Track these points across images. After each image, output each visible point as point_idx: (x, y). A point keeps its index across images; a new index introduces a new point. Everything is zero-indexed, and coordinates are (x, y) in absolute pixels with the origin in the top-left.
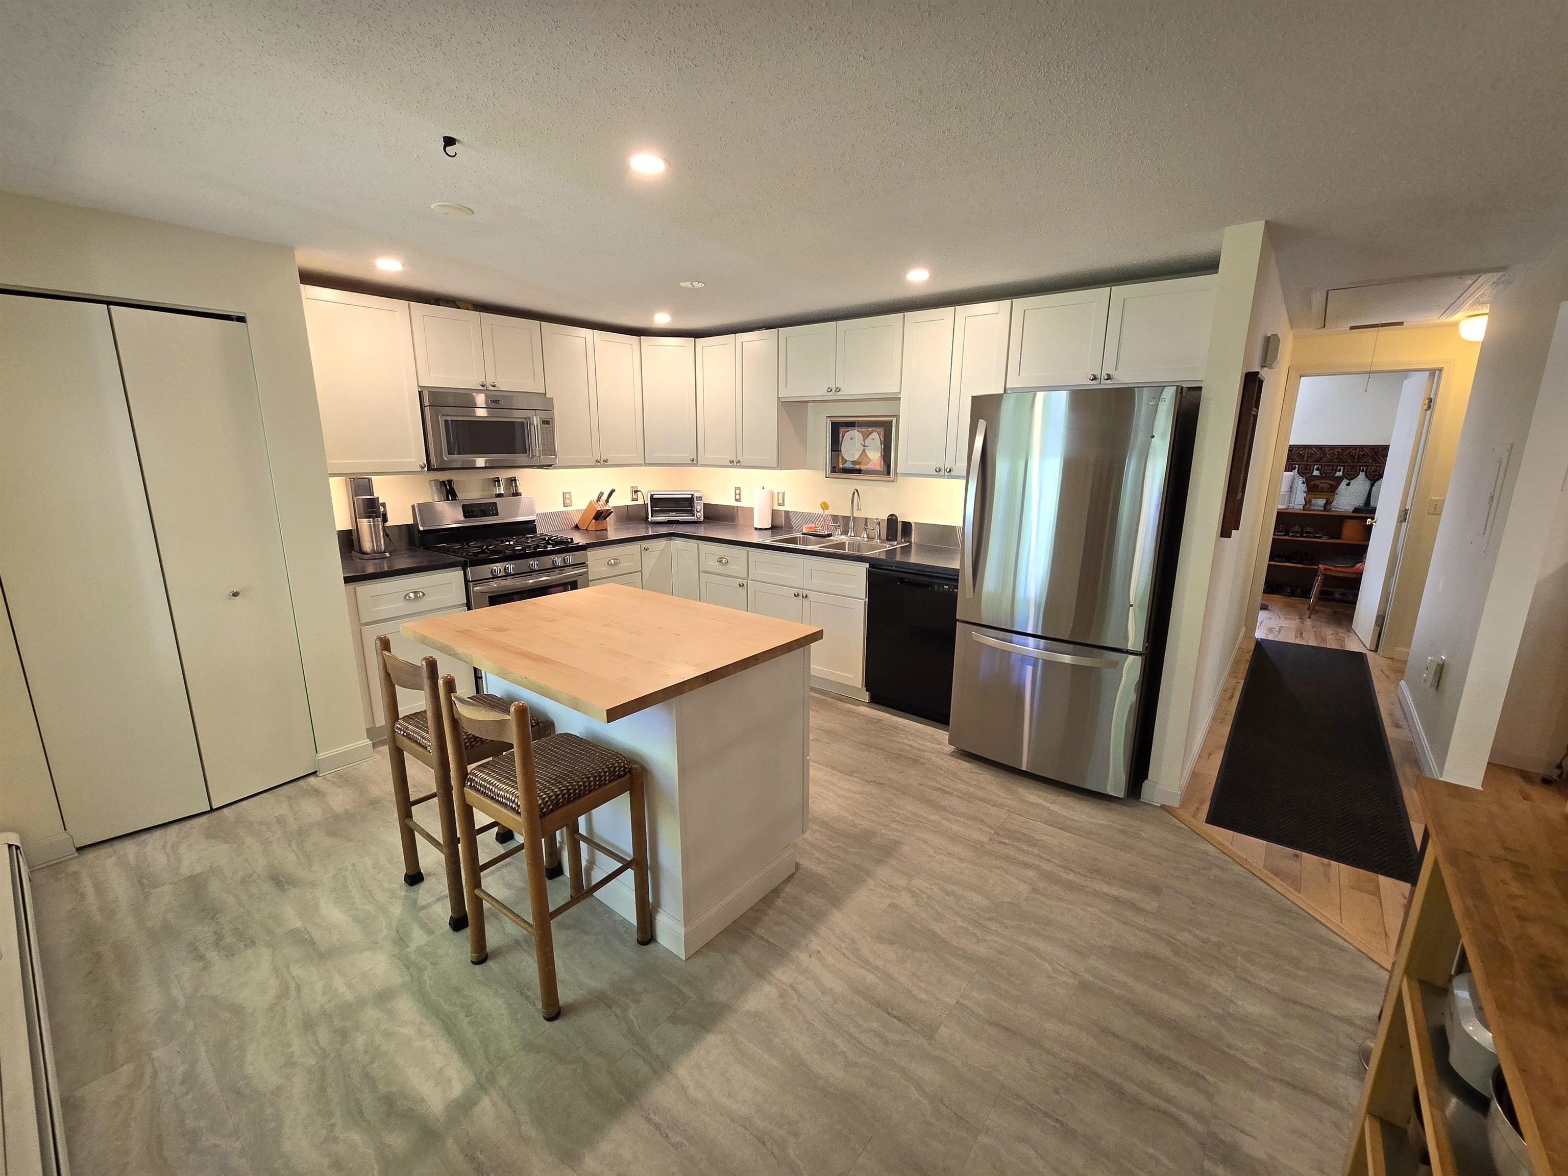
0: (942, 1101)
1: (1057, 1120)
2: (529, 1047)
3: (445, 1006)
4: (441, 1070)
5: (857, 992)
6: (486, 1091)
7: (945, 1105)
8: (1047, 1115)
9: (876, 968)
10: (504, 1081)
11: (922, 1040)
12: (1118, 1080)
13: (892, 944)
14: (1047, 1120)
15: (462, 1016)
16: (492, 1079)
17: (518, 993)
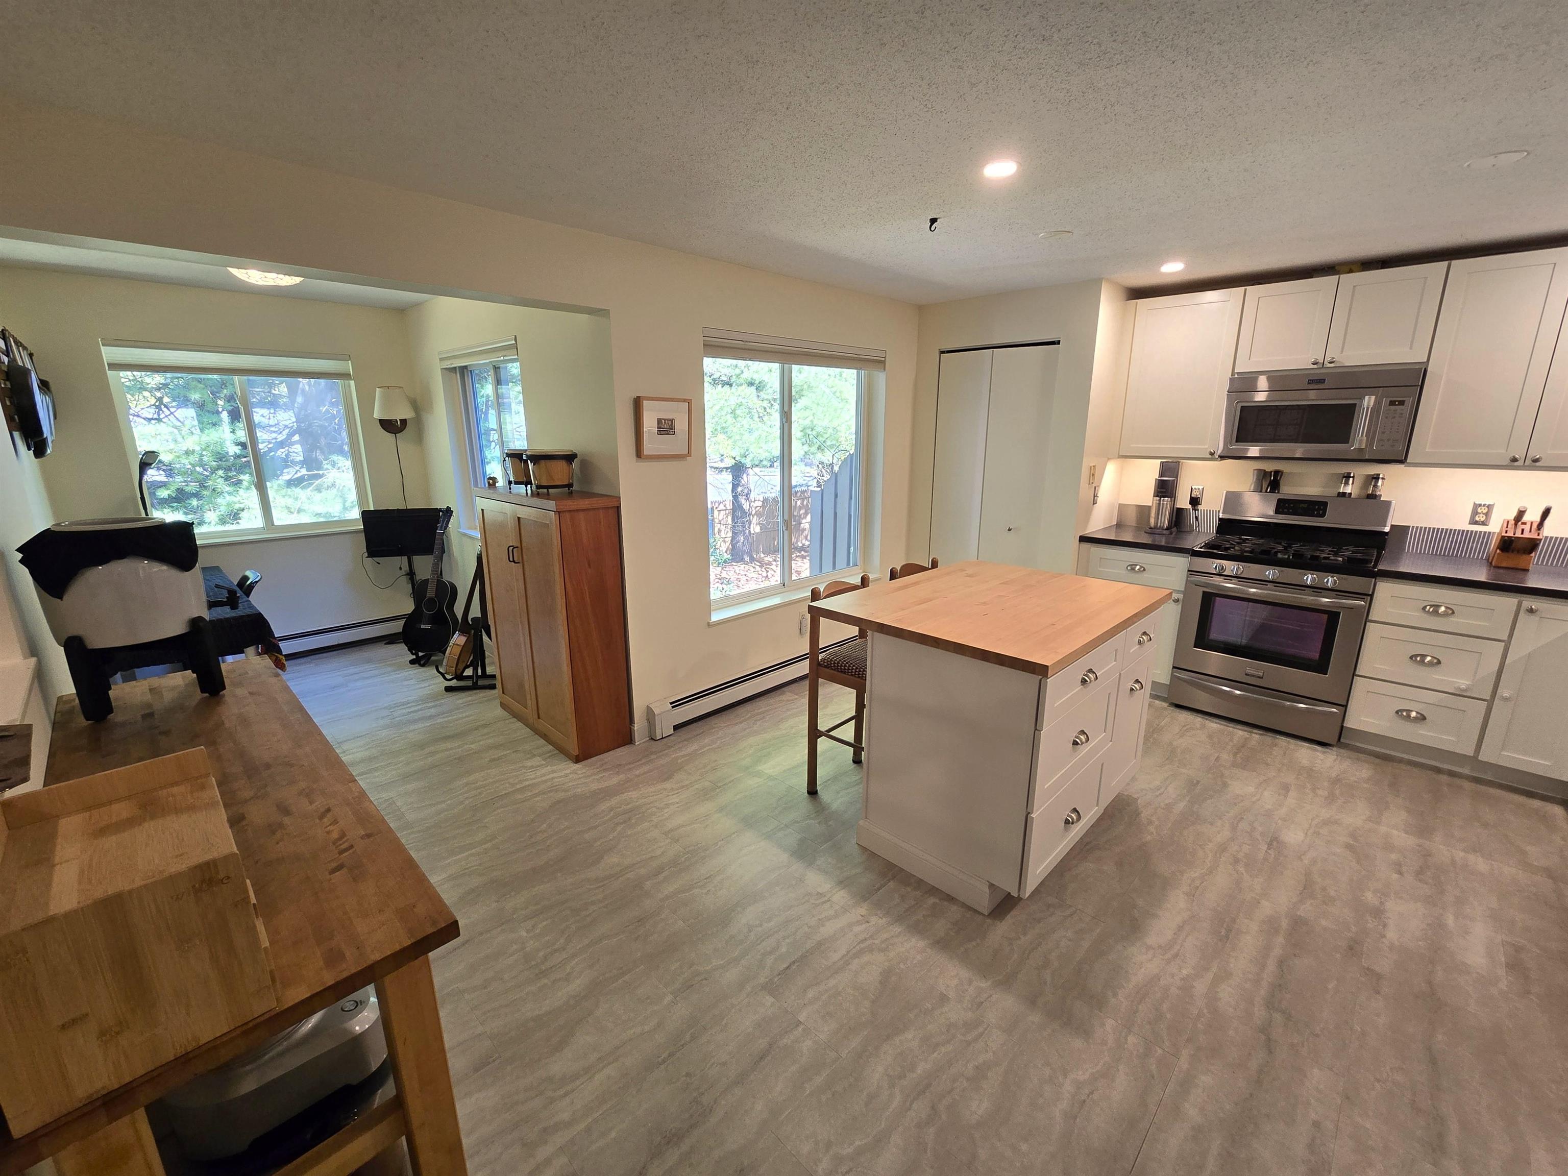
0: (706, 979)
1: (664, 1061)
5: (819, 944)
7: (702, 980)
8: (671, 1055)
9: (847, 963)
11: (762, 980)
12: (684, 1147)
13: (881, 982)
14: (668, 1052)
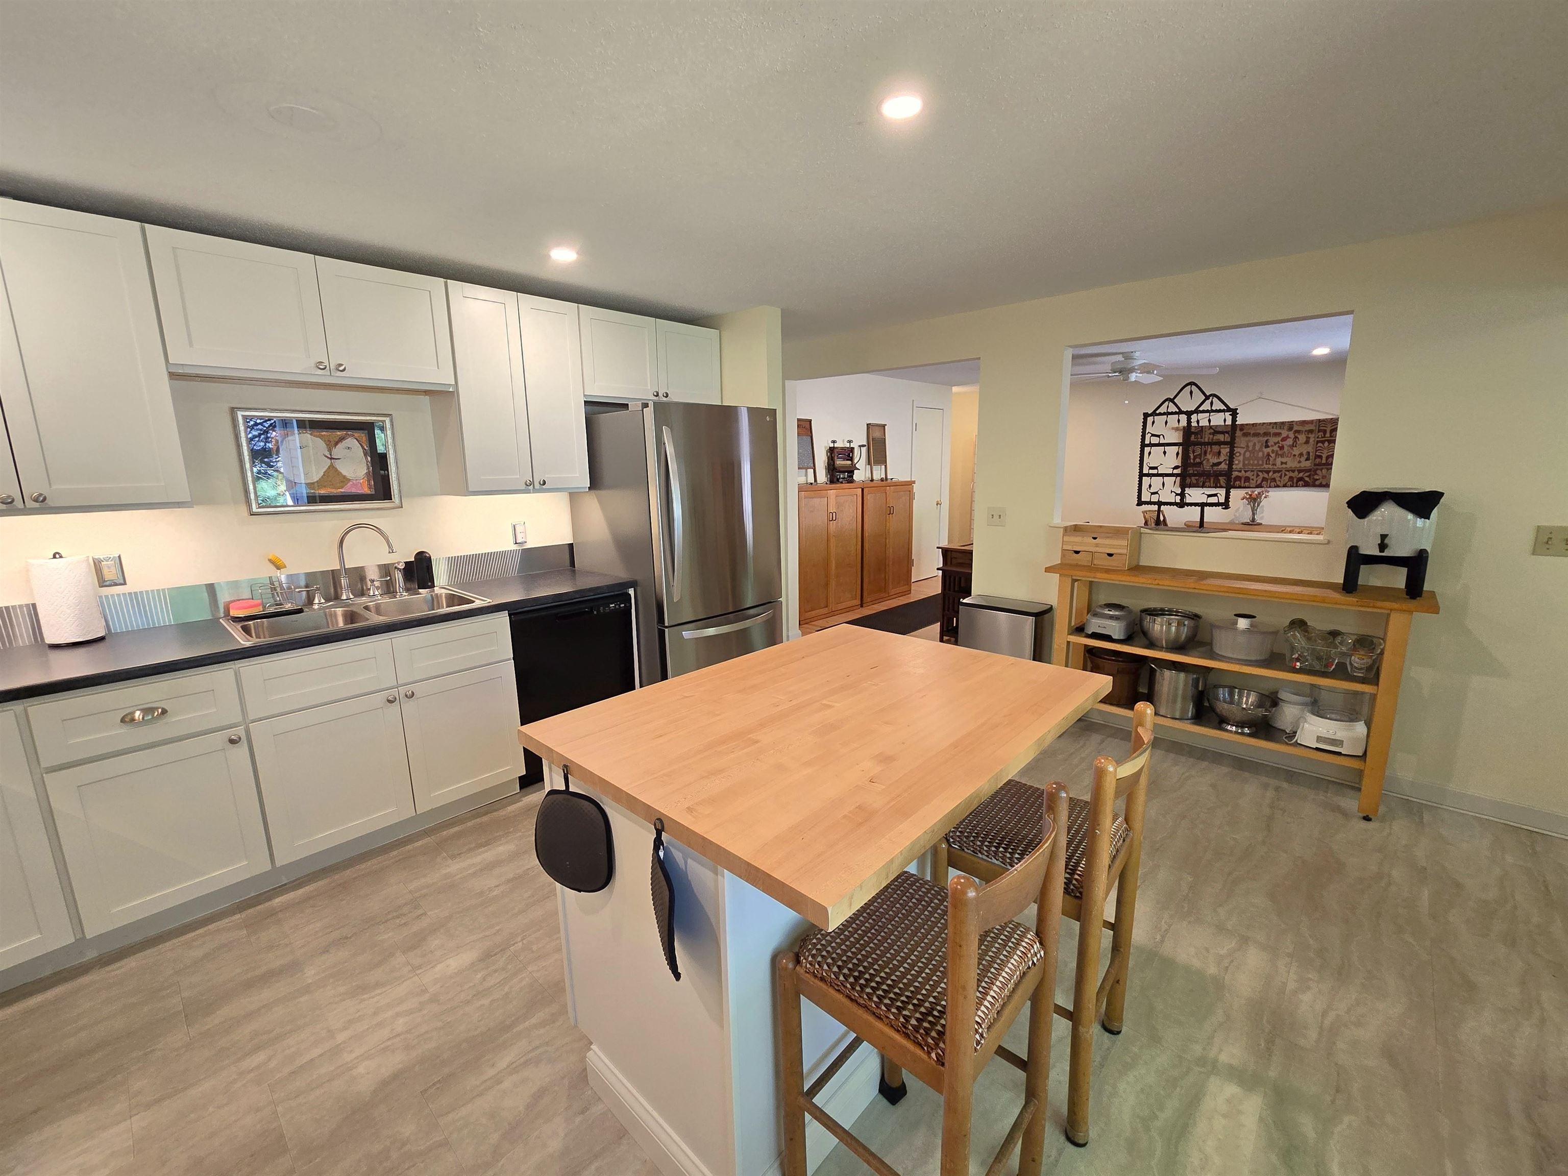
2: (1155, 1039)
3: (1158, 1153)
4: (1225, 1116)
6: (1215, 1062)
10: (1197, 1049)
15: (1158, 1123)
16: (1202, 1061)
17: (1103, 1070)
